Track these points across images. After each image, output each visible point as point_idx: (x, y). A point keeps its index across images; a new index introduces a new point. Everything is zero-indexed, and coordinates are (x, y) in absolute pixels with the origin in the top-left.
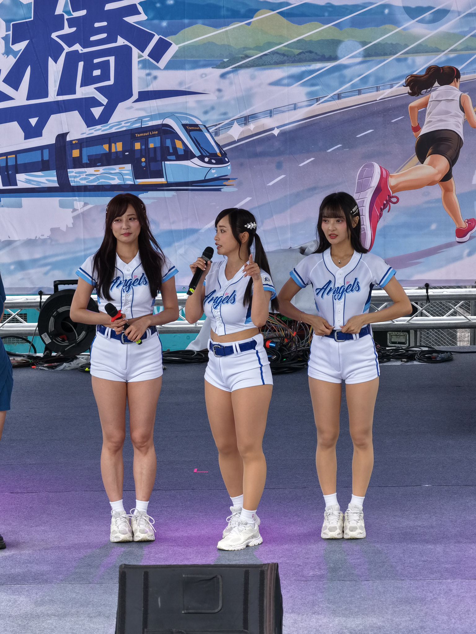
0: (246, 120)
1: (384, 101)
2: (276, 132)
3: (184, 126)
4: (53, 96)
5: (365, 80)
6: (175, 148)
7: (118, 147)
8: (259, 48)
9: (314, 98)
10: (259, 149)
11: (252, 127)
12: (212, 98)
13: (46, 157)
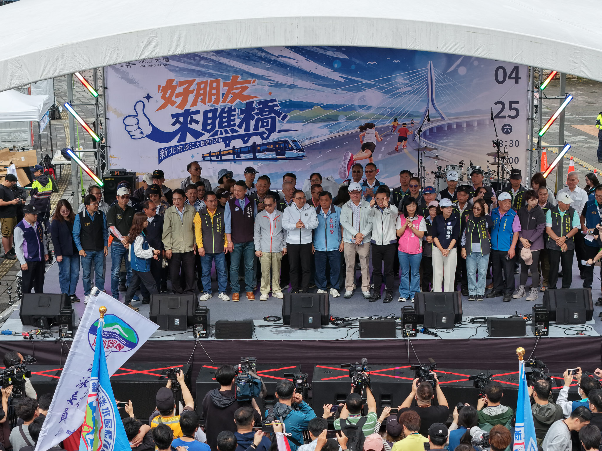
0: (310, 139)
1: (352, 134)
2: (319, 142)
3: (292, 140)
4: (252, 131)
5: (346, 127)
6: (289, 147)
7: (272, 146)
8: (315, 117)
9: (331, 132)
10: (314, 148)
11: (312, 141)
12: (299, 132)
13: (250, 150)
